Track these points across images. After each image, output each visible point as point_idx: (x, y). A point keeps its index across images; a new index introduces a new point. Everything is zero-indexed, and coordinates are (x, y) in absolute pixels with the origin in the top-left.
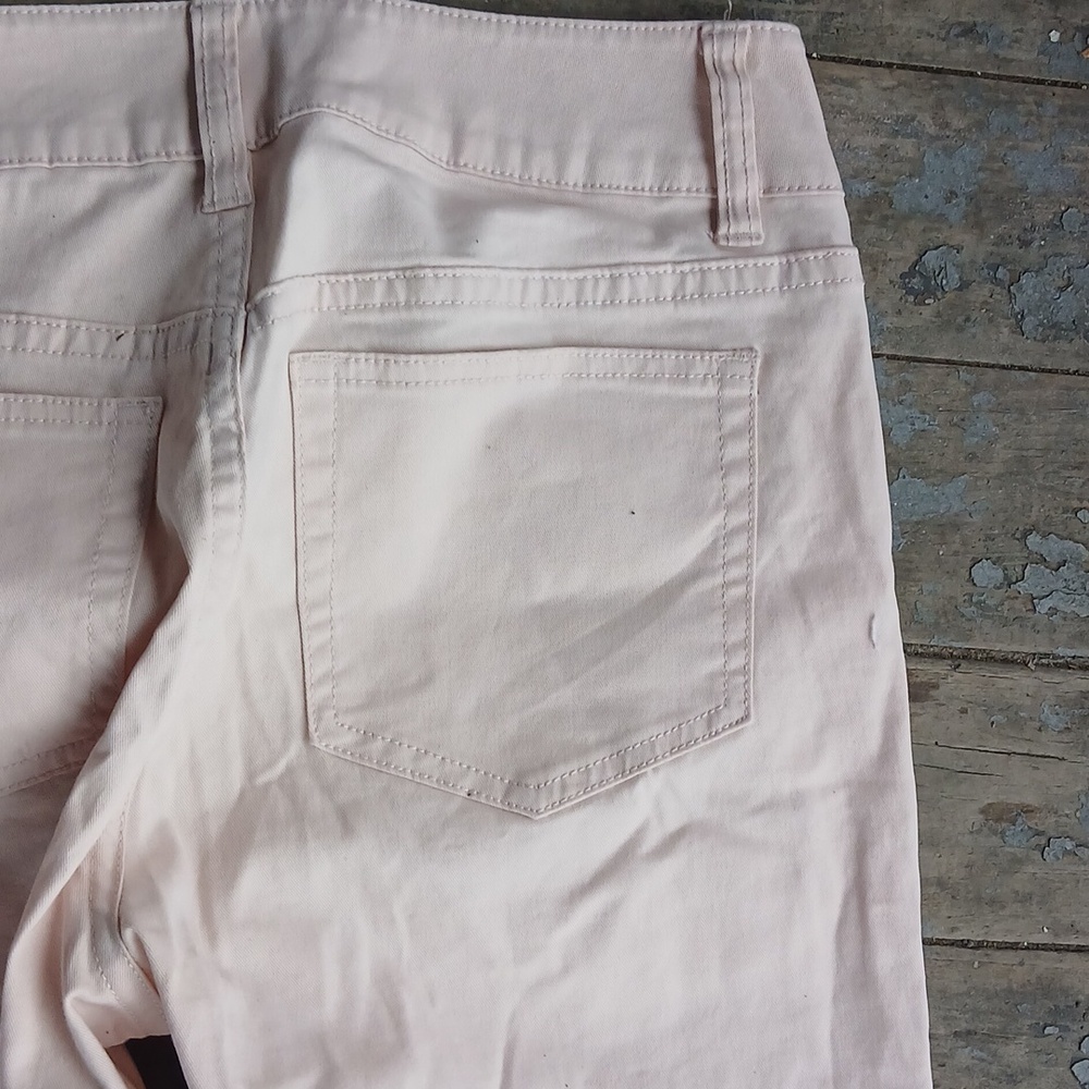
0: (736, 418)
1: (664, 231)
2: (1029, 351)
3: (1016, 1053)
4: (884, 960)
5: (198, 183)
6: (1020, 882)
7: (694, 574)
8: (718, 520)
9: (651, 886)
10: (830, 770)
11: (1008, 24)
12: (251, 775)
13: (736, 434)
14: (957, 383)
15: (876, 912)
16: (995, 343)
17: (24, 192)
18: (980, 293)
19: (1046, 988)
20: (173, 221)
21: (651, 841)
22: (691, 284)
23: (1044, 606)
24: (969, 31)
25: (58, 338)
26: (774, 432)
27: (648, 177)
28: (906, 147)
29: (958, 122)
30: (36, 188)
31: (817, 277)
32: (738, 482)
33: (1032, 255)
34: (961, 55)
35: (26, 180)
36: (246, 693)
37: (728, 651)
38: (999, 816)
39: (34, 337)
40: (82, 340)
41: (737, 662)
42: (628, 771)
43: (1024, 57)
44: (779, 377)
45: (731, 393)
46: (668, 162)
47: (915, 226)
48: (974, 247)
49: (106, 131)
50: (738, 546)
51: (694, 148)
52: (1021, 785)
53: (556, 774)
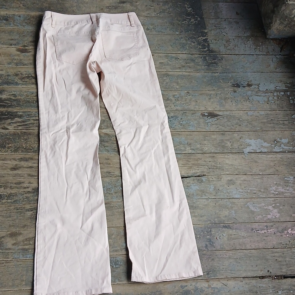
0: (135, 37)
1: (127, 26)
2: (157, 33)
3: (165, 78)
4: (153, 71)
5: (92, 23)
6: (163, 67)
7: (133, 46)
8: (134, 43)
9: (133, 66)
10: (146, 59)
11: (152, 13)
12: (101, 60)
13: (135, 38)
14: (152, 35)
15: (151, 68)
16: (155, 33)
17: (80, 25)
18: (153, 30)
19: (166, 74)
20: (91, 26)
21: (133, 63)
22: (130, 29)
23: (162, 49)
24: (149, 14)
25: (84, 33)
26: (138, 37)
27: (126, 23)
28: (145, 21)
29: (149, 19)
30: (81, 25)
31: (139, 28)
32: (136, 41)
33: (156, 27)
34: (148, 15)
35: (80, 24)
36: (100, 54)
37: (137, 51)
38: (160, 63)
39: (82, 33)
40: (85, 33)
41: (138, 51)
42: (130, 58)
43: (153, 15)
44: (138, 34)
45: (134, 35)
46: (127, 22)
47: (147, 26)
48: (151, 27)
49: (85, 21)
50: (136, 44)
51: (129, 21)
52: (162, 61)
53: (125, 58)
